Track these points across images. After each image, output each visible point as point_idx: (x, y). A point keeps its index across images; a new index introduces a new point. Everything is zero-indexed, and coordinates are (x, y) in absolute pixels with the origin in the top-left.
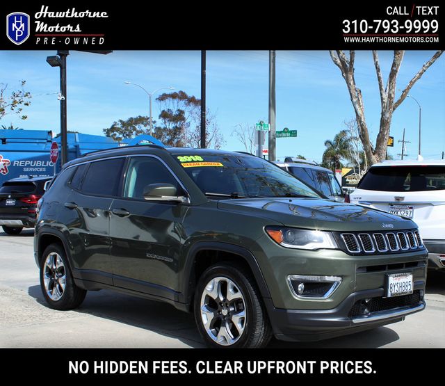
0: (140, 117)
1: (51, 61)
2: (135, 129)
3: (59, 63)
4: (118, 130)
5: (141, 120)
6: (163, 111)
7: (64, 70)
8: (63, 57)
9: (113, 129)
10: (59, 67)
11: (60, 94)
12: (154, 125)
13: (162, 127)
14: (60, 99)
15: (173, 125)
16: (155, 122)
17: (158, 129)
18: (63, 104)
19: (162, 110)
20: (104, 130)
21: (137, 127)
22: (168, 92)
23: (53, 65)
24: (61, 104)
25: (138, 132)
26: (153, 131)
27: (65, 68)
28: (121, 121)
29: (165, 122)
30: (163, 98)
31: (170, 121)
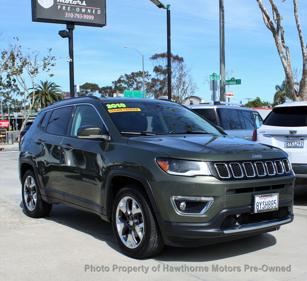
0: (140, 71)
1: (62, 34)
2: (136, 80)
3: (67, 35)
4: (123, 81)
5: (140, 74)
6: (156, 67)
7: (71, 40)
8: (71, 31)
9: (119, 81)
10: (68, 38)
11: (69, 58)
12: (149, 77)
13: (156, 78)
14: (69, 61)
15: (163, 77)
16: (150, 75)
17: (153, 80)
18: (71, 65)
19: (154, 66)
20: (113, 82)
21: (137, 79)
22: (159, 53)
23: (63, 37)
24: (70, 64)
25: (138, 82)
26: (150, 81)
27: (72, 38)
28: (126, 75)
29: (157, 75)
30: (155, 57)
31: (161, 74)
